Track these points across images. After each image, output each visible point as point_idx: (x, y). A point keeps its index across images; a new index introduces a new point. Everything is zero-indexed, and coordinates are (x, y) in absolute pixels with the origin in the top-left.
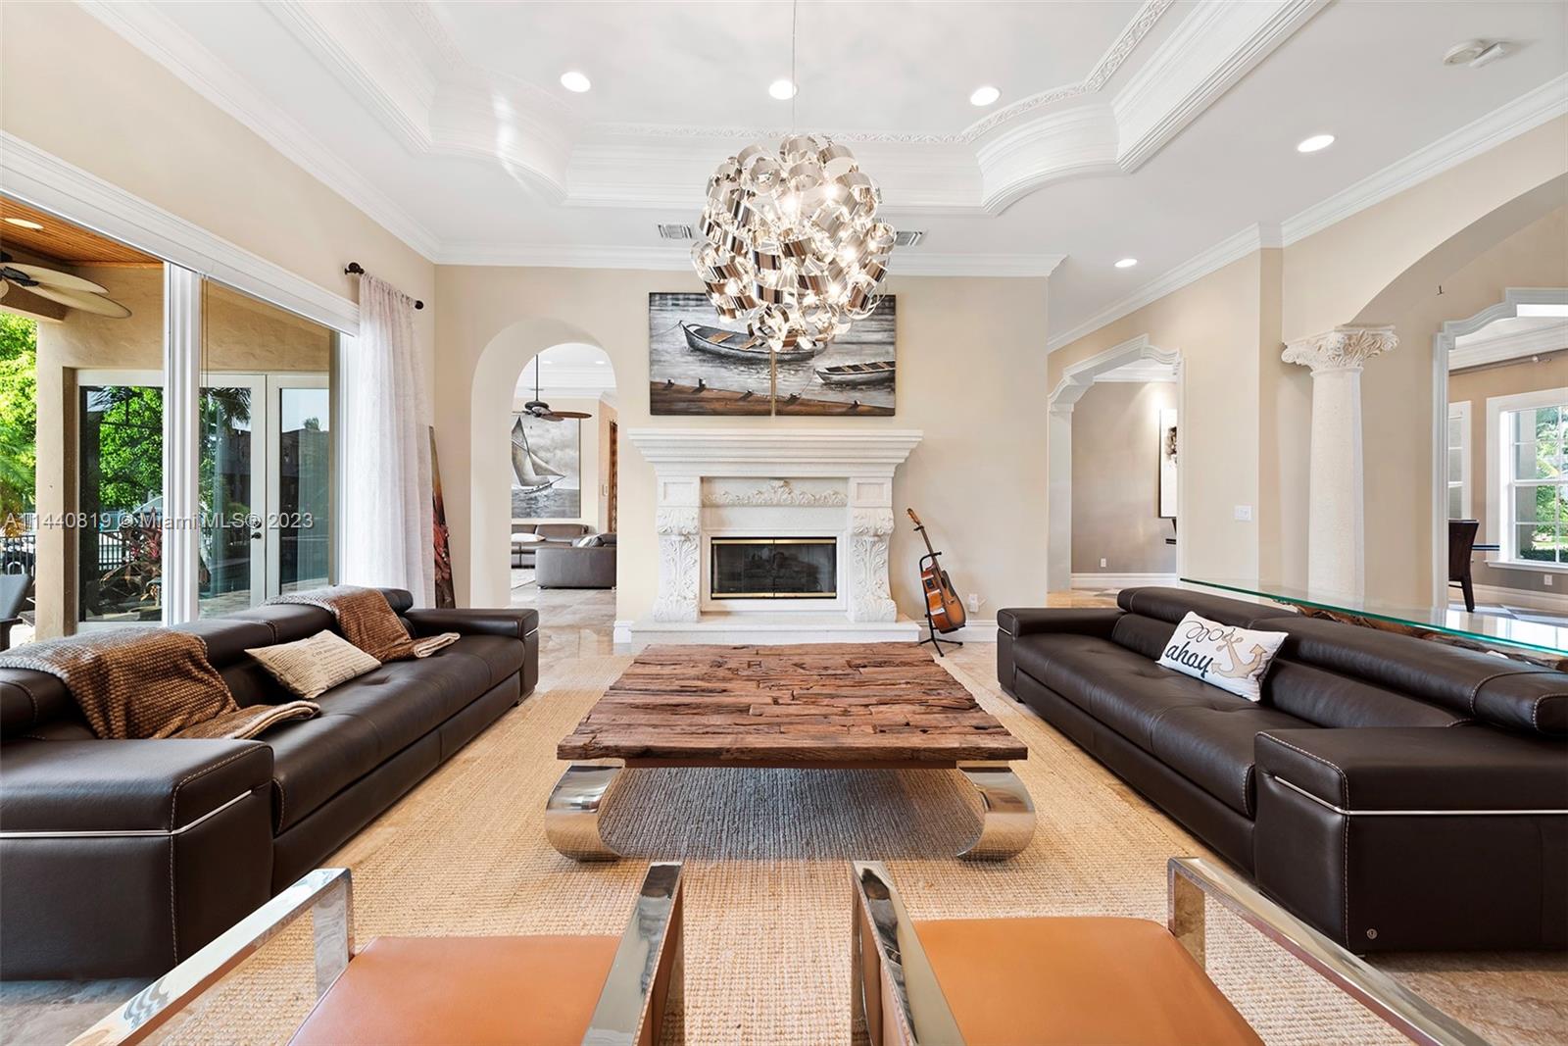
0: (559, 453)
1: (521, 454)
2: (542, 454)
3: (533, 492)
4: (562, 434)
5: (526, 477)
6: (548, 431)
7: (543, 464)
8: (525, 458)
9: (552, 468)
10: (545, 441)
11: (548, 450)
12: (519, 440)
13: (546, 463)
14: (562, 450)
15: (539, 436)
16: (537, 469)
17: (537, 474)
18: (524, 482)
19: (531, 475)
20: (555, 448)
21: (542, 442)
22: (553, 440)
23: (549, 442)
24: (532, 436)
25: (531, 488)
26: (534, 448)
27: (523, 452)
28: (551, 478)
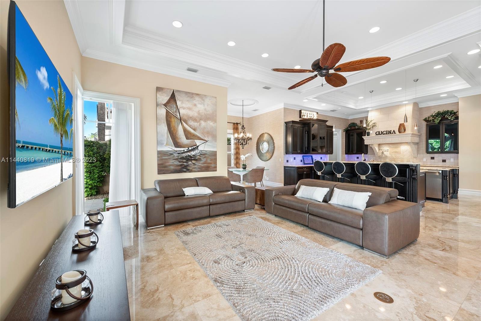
0: (203, 123)
1: (174, 122)
2: (191, 123)
3: (184, 152)
4: (205, 109)
5: (179, 141)
6: (195, 105)
7: (192, 131)
8: (178, 125)
9: (198, 135)
10: (193, 113)
11: (195, 120)
12: (172, 110)
13: (194, 130)
14: (205, 121)
15: (190, 109)
16: (188, 135)
17: (187, 138)
18: (177, 144)
19: (183, 139)
20: (201, 119)
21: (191, 113)
22: (199, 113)
23: (196, 114)
24: (184, 108)
25: (182, 149)
26: (185, 118)
27: (176, 120)
28: (198, 142)
